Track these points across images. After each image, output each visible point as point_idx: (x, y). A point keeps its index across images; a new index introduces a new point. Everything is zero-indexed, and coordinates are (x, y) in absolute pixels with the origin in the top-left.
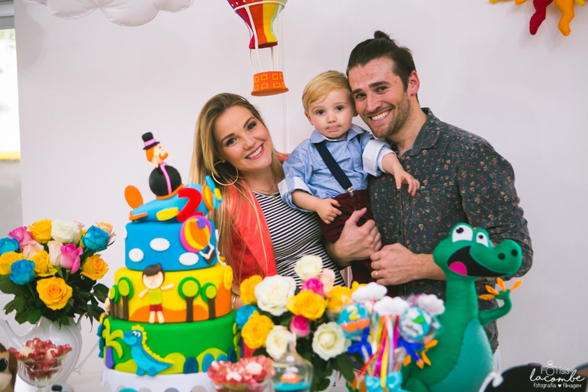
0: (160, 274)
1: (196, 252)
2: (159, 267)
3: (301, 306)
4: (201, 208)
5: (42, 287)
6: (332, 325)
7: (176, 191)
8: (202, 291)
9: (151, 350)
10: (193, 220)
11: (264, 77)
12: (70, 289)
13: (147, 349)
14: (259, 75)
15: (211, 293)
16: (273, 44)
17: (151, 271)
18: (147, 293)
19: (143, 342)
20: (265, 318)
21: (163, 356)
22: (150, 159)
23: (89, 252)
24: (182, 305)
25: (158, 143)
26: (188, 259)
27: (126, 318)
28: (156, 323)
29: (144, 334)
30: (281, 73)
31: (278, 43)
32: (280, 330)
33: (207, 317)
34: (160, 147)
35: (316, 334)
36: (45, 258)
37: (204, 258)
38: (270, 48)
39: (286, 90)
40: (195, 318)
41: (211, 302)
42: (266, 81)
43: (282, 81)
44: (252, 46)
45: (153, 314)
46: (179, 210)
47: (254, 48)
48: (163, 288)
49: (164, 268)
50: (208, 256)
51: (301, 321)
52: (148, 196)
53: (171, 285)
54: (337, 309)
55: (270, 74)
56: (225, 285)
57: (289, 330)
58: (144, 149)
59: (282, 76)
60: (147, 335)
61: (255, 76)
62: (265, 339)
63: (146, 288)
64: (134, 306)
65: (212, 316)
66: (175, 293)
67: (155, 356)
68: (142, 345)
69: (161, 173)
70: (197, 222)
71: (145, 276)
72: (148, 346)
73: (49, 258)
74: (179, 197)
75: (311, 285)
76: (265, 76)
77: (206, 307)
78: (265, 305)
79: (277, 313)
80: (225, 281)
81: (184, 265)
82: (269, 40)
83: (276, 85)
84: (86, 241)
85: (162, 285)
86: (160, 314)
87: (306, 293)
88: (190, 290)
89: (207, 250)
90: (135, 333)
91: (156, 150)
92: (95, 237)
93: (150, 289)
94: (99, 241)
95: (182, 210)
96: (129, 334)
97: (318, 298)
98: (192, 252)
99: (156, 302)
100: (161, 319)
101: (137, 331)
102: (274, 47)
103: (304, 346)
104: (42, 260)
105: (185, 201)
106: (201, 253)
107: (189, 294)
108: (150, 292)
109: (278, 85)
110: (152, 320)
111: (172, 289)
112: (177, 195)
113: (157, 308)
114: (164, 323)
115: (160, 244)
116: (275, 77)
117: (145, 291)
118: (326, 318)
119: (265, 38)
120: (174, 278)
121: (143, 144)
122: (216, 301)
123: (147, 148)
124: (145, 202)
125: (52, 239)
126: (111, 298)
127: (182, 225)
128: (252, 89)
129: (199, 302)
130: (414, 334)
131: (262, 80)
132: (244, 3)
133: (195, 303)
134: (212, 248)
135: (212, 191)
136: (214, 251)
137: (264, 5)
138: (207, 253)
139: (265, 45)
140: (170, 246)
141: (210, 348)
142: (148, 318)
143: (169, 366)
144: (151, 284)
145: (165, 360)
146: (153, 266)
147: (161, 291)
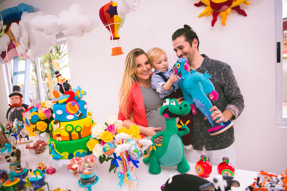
0: (58, 123)
1: (73, 114)
2: (58, 121)
9: (57, 150)
10: (70, 103)
13: (56, 150)
14: (113, 48)
15: (78, 129)
16: (118, 38)
19: (55, 148)
24: (67, 135)
25: (61, 75)
26: (70, 117)
27: (52, 138)
29: (55, 145)
30: (121, 47)
31: (120, 38)
33: (78, 138)
37: (77, 116)
38: (117, 40)
39: (123, 53)
40: (73, 139)
41: (79, 133)
42: (116, 51)
43: (121, 50)
44: (111, 39)
45: (58, 137)
48: (60, 128)
50: (78, 116)
53: (63, 127)
55: (117, 48)
58: (56, 77)
59: (121, 49)
60: (56, 145)
61: (112, 49)
65: (80, 137)
68: (54, 149)
69: (62, 86)
70: (71, 104)
71: (54, 124)
77: (77, 134)
79: (98, 138)
81: (68, 119)
82: (117, 37)
83: (119, 52)
85: (59, 127)
86: (60, 138)
88: (70, 129)
90: (51, 144)
91: (60, 77)
99: (58, 133)
100: (61, 140)
101: (52, 144)
102: (119, 39)
106: (75, 114)
107: (69, 131)
108: (56, 130)
110: (58, 140)
111: (63, 129)
114: (62, 141)
116: (119, 49)
119: (115, 36)
120: (64, 124)
122: (81, 132)
124: (60, 96)
125: (46, 107)
127: (66, 105)
128: (111, 53)
129: (74, 133)
130: (135, 157)
131: (114, 50)
132: (108, 24)
133: (72, 133)
134: (80, 112)
135: (80, 92)
136: (81, 113)
137: (115, 25)
138: (78, 114)
139: (115, 38)
140: (63, 113)
141: (79, 149)
142: (56, 139)
143: (62, 157)
144: (56, 127)
145: (61, 155)
146: (56, 121)
147: (60, 129)
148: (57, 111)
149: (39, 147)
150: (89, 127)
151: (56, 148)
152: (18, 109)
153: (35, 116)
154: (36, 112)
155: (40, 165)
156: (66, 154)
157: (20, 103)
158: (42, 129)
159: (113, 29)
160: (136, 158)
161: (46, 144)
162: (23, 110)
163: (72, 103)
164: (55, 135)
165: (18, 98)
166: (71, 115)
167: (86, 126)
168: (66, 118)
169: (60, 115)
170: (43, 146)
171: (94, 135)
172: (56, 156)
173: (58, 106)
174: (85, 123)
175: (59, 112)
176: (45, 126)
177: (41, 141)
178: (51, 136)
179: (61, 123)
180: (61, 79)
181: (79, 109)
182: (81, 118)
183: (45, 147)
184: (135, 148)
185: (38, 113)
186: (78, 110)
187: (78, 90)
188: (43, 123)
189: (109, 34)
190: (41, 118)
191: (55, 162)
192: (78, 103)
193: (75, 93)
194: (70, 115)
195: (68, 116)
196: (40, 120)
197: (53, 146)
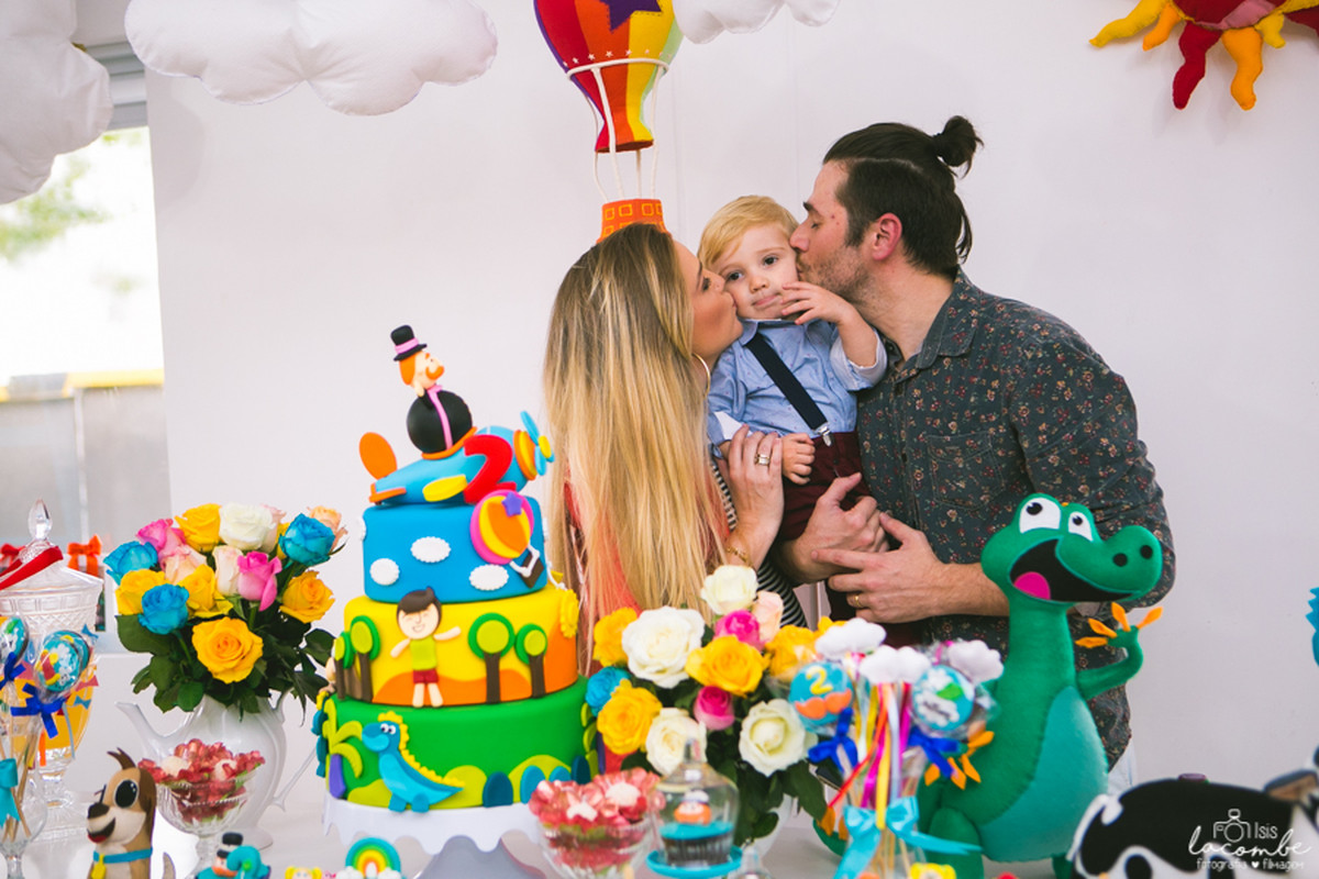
0: (432, 608)
1: (504, 563)
2: (430, 595)
3: (715, 667)
4: (512, 474)
5: (202, 638)
6: (777, 705)
7: (461, 442)
8: (516, 642)
9: (416, 760)
10: (496, 498)
11: (625, 210)
12: (259, 640)
13: (409, 759)
14: (616, 205)
15: (535, 646)
16: (643, 145)
17: (413, 602)
18: (408, 647)
19: (402, 746)
20: (643, 693)
21: (442, 773)
22: (408, 380)
23: (294, 568)
24: (476, 671)
25: (425, 346)
26: (488, 577)
27: (367, 698)
28: (427, 706)
29: (404, 728)
30: (659, 202)
31: (655, 143)
32: (673, 717)
33: (529, 693)
34: (428, 355)
35: (747, 723)
36: (209, 581)
37: (520, 575)
38: (634, 152)
40: (504, 697)
41: (535, 663)
43: (663, 218)
44: (602, 145)
45: (419, 688)
46: (467, 479)
47: (607, 150)
48: (437, 636)
49: (441, 597)
50: (527, 572)
51: (716, 698)
52: (407, 453)
53: (455, 631)
54: (789, 673)
55: (636, 203)
56: (563, 628)
57: (692, 716)
58: (396, 359)
59: (660, 209)
60: (408, 732)
61: (606, 207)
62: (644, 735)
63: (406, 637)
64: (382, 674)
65: (539, 692)
66: (463, 644)
67: (424, 772)
68: (400, 751)
69: (432, 407)
70: (503, 503)
71: (402, 613)
72: (410, 753)
73: (216, 581)
74: (467, 454)
75: (735, 624)
76: (628, 208)
77: (525, 672)
78: (643, 667)
79: (668, 682)
80: (563, 620)
81: (478, 590)
82: (638, 137)
84: (289, 546)
85: (436, 630)
86: (433, 688)
87: (723, 642)
88: (493, 639)
89: (525, 559)
90: (384, 725)
91: (420, 361)
92: (306, 537)
93: (412, 640)
94: (314, 545)
95: (473, 479)
96: (373, 730)
97: (749, 651)
98: (495, 564)
99: (424, 665)
100: (437, 699)
101: (389, 723)
102: (643, 150)
103: (722, 749)
104: (203, 585)
105: (479, 460)
106: (513, 564)
107: (492, 649)
108: (413, 644)
110: (418, 701)
111: (456, 638)
112: (463, 450)
113: (427, 677)
114: (442, 707)
115: (430, 549)
116: (648, 210)
117: (403, 643)
118: (764, 693)
119: (630, 132)
120: (460, 617)
121: (393, 350)
122: (545, 659)
123: (401, 357)
124: (400, 465)
125: (221, 543)
126: (338, 659)
127: (473, 510)
129: (510, 663)
131: (621, 215)
132: (590, 62)
133: (503, 665)
134: (537, 553)
135: (534, 441)
137: (630, 68)
138: (526, 566)
139: (629, 145)
140: (451, 553)
141: (534, 755)
142: (411, 695)
143: (453, 792)
144: (413, 629)
145: (446, 781)
146: (413, 594)
147: (437, 641)
148: (413, 542)
149: (221, 774)
151: (407, 748)
153: (165, 596)
154: (154, 569)
156: (471, 779)
163: (503, 498)
164: (392, 679)
166: (492, 566)
168: (470, 583)
169: (438, 563)
171: (644, 663)
180: (427, 369)
185: (166, 574)
186: (527, 541)
187: (524, 433)
188: (237, 630)
190: (199, 609)
191: (409, 822)
194: (487, 567)
195: (477, 570)
197: (395, 738)
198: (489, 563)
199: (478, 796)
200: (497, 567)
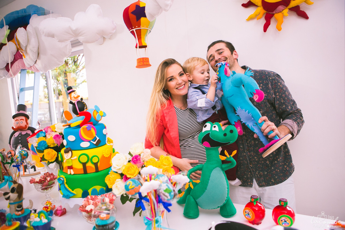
0: (70, 152)
1: (89, 141)
2: (70, 149)
9: (68, 186)
10: (85, 126)
11: (141, 60)
12: (56, 153)
13: (66, 186)
15: (95, 160)
16: (145, 47)
17: (66, 151)
19: (65, 183)
24: (81, 166)
25: (75, 91)
26: (85, 144)
27: (63, 170)
28: (71, 174)
29: (65, 179)
30: (148, 58)
31: (147, 46)
33: (95, 171)
34: (75, 93)
37: (93, 144)
39: (150, 65)
40: (88, 172)
41: (96, 164)
42: (141, 62)
43: (149, 61)
44: (136, 47)
45: (69, 170)
48: (72, 158)
50: (95, 143)
53: (76, 157)
55: (143, 58)
59: (148, 60)
60: (66, 180)
61: (138, 59)
64: (64, 165)
65: (97, 170)
67: (70, 189)
69: (75, 105)
70: (86, 127)
72: (67, 185)
77: (93, 166)
79: (120, 172)
81: (83, 147)
82: (143, 44)
83: (146, 63)
85: (71, 157)
86: (72, 170)
88: (84, 159)
90: (61, 178)
91: (73, 94)
96: (59, 179)
98: (86, 141)
99: (70, 165)
101: (62, 178)
102: (146, 48)
106: (91, 141)
107: (84, 162)
108: (67, 161)
109: (147, 63)
110: (69, 173)
111: (76, 159)
113: (70, 168)
114: (74, 174)
116: (145, 60)
120: (76, 153)
122: (98, 163)
124: (73, 118)
127: (80, 129)
128: (136, 65)
129: (89, 164)
130: (166, 198)
131: (140, 61)
132: (133, 29)
133: (87, 165)
134: (98, 138)
135: (97, 112)
136: (99, 140)
137: (141, 30)
138: (95, 141)
139: (142, 47)
140: (76, 139)
141: (95, 186)
142: (67, 171)
143: (74, 195)
144: (67, 157)
145: (73, 192)
146: (67, 149)
147: (72, 160)
148: (68, 136)
149: (47, 181)
150: (108, 157)
151: (66, 184)
152: (24, 133)
153: (42, 143)
154: (44, 137)
155: (48, 204)
156: (79, 191)
157: (26, 126)
158: (50, 158)
159: (139, 35)
160: (168, 200)
161: (55, 177)
162: (29, 134)
163: (87, 126)
164: (65, 167)
165: (23, 120)
166: (86, 142)
167: (104, 156)
168: (80, 146)
169: (73, 141)
170: (51, 180)
171: (115, 168)
172: (67, 193)
173: (70, 130)
174: (103, 153)
175: (72, 138)
176: (55, 155)
177: (49, 174)
178: (61, 168)
179: (73, 151)
180: (74, 96)
181: (96, 135)
182: (99, 146)
183: (54, 181)
184: (167, 187)
185: (46, 138)
186: (94, 135)
187: (95, 110)
188: (53, 151)
189: (134, 41)
190: (50, 145)
191: (66, 200)
192: (95, 127)
193: (92, 113)
195: (82, 143)
196: (48, 147)
197: (63, 181)
198: (85, 141)
199: (81, 195)
200: (87, 142)
